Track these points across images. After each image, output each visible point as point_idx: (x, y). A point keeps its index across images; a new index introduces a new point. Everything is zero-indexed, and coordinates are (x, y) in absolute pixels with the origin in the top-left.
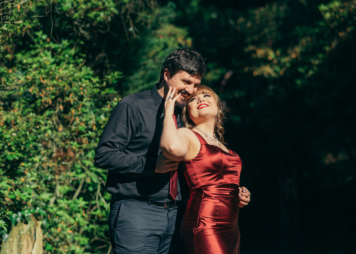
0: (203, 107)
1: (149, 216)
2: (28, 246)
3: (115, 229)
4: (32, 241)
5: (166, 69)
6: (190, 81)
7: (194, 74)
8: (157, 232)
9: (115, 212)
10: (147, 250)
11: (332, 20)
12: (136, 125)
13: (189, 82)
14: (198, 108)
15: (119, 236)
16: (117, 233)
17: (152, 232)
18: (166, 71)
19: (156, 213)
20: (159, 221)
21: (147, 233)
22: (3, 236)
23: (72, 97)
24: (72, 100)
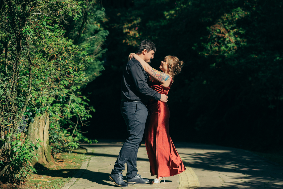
2: (43, 125)
4: (44, 123)
11: (169, 19)
13: (153, 54)
18: (145, 50)
22: (32, 120)
23: (65, 54)
24: (66, 55)
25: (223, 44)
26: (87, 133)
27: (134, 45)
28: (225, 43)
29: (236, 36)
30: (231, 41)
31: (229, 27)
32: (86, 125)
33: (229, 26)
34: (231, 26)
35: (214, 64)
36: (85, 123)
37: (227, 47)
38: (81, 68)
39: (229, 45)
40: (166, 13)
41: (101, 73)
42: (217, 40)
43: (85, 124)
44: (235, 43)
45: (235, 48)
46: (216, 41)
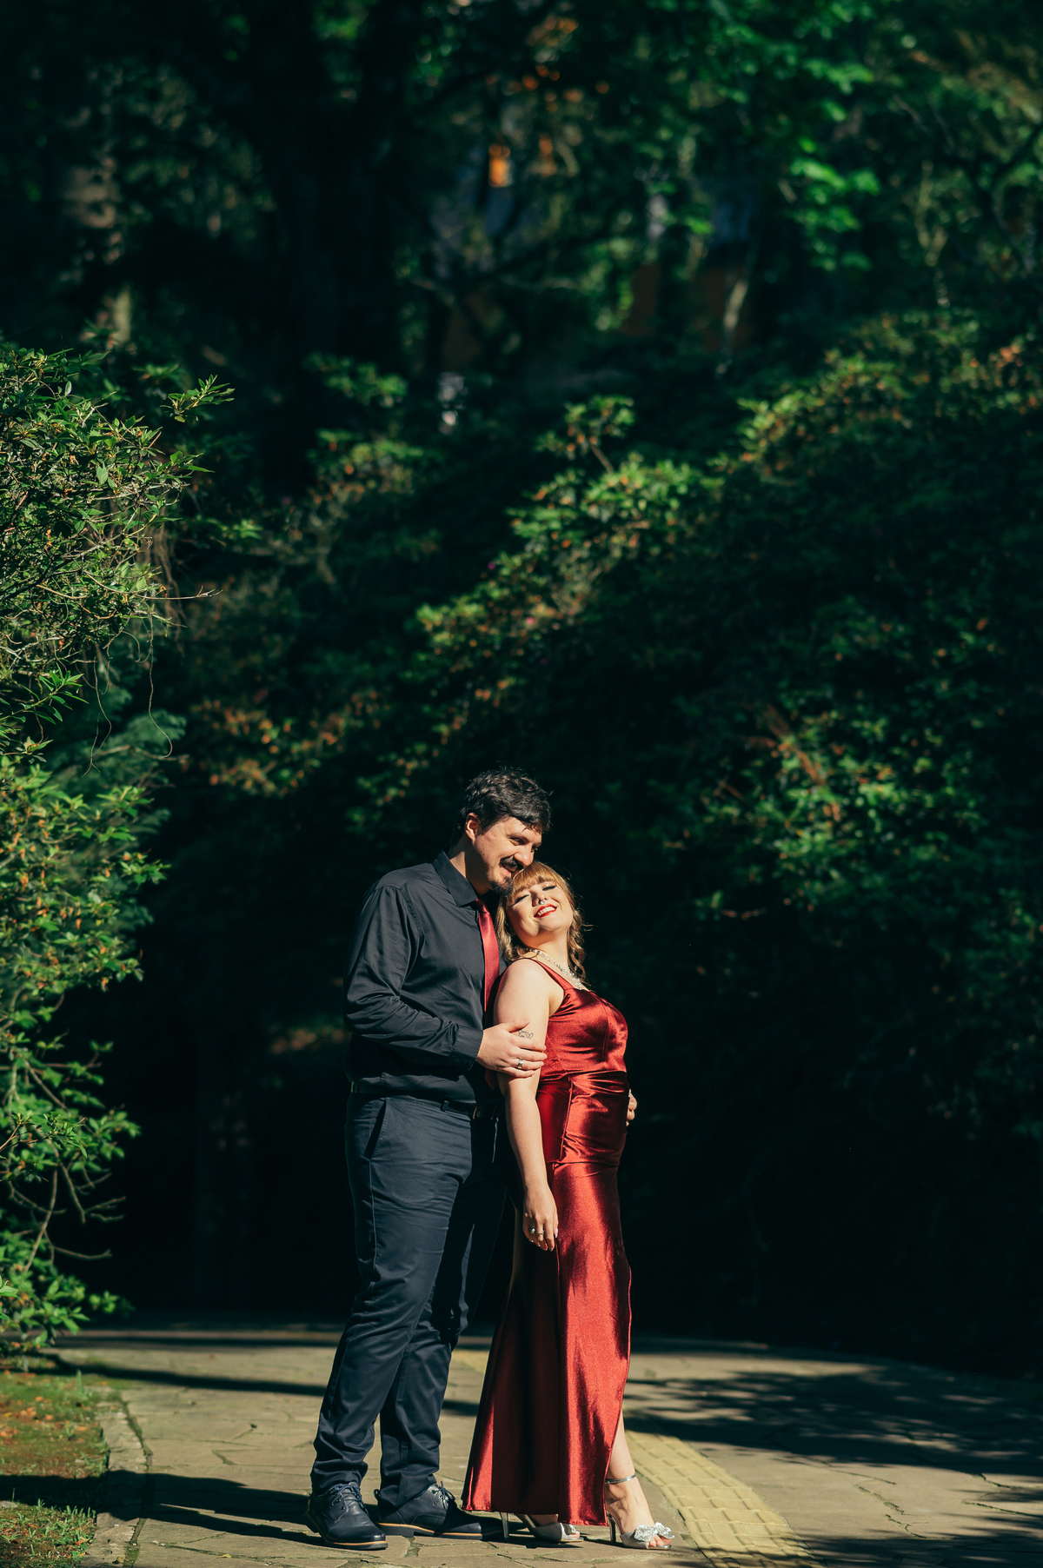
0: (547, 913)
1: (444, 1134)
3: (370, 1159)
5: (472, 814)
6: (525, 838)
7: (532, 824)
8: (458, 1170)
9: (368, 1123)
10: (438, 1206)
11: (452, 649)
12: (419, 931)
13: (522, 841)
14: (536, 916)
15: (379, 1173)
16: (376, 1169)
17: (449, 1170)
18: (471, 818)
19: (453, 1129)
20: (463, 1148)
21: (441, 1170)
23: (19, 844)
24: (22, 850)
25: (765, 792)
26: (105, 1260)
27: (248, 785)
28: (778, 783)
29: (837, 750)
30: (812, 773)
31: (796, 698)
32: (104, 1219)
33: (796, 693)
34: (809, 693)
35: (717, 898)
36: (98, 1206)
37: (787, 806)
38: (100, 915)
39: (799, 795)
40: (429, 615)
41: (132, 942)
42: (729, 768)
43: (97, 1211)
44: (833, 783)
45: (832, 814)
46: (722, 773)
